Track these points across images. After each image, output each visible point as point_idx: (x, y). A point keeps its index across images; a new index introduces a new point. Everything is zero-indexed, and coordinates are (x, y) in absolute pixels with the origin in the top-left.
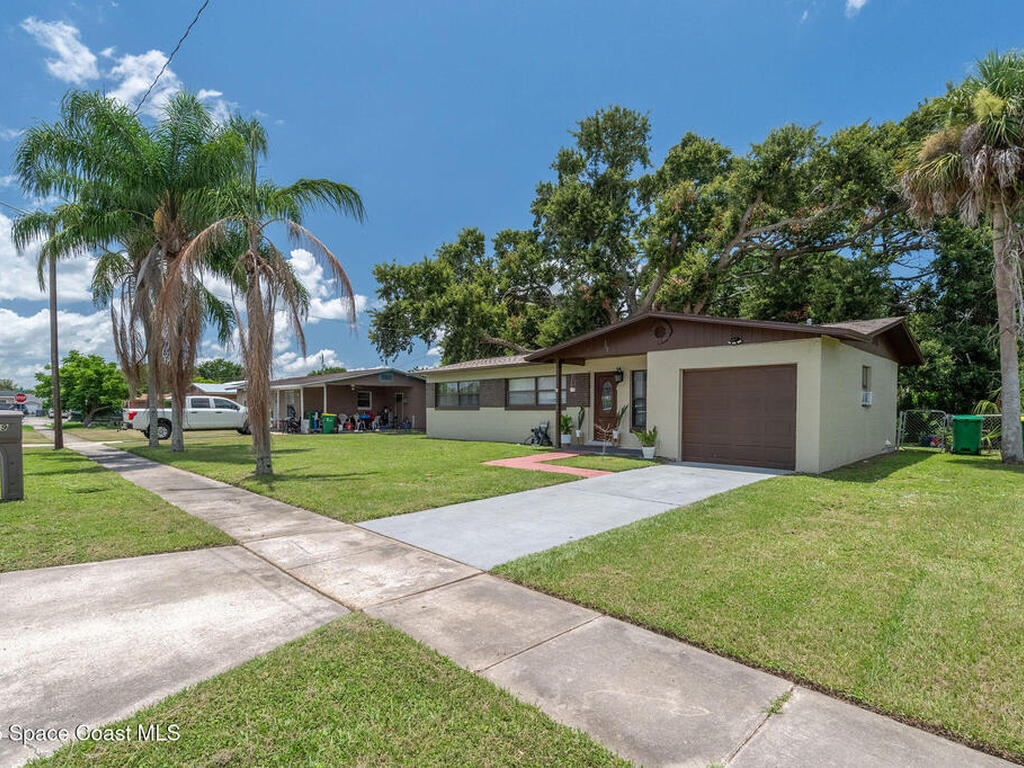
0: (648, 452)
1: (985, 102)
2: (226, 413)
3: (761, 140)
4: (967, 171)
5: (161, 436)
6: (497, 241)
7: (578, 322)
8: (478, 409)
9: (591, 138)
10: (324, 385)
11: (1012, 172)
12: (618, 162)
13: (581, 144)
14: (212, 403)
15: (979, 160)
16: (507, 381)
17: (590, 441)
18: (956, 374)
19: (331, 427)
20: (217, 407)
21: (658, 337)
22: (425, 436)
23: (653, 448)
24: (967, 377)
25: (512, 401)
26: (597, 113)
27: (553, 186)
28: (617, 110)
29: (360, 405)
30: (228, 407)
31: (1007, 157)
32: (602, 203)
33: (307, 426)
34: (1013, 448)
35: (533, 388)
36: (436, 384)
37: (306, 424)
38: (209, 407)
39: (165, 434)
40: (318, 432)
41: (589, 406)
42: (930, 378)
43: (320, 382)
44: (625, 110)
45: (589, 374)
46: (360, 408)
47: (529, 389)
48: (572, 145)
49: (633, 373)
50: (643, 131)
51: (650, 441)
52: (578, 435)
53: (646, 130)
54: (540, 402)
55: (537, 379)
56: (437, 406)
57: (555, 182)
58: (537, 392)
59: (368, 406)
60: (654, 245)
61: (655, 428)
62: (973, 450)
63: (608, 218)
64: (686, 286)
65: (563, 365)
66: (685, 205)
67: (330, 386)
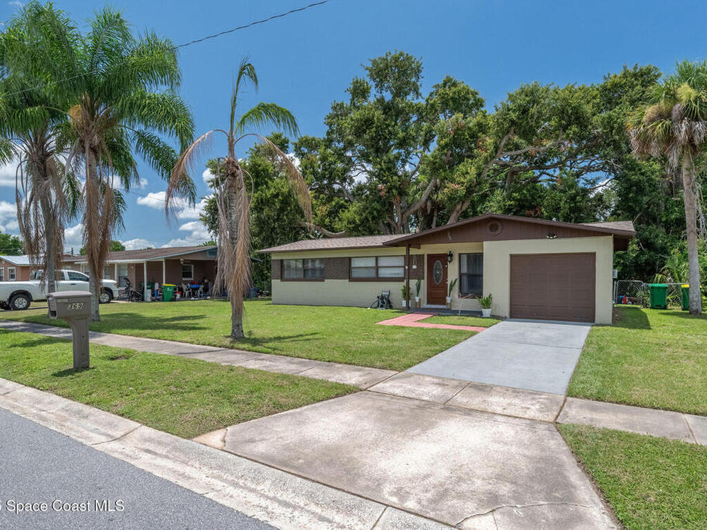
0: (487, 312)
1: (686, 92)
2: (79, 284)
3: (515, 90)
4: (676, 133)
5: (21, 306)
6: (296, 144)
7: (375, 212)
8: (323, 281)
9: (380, 73)
10: (163, 260)
11: (702, 136)
12: (399, 92)
13: (371, 76)
14: (66, 276)
15: (684, 128)
16: (350, 259)
17: (425, 305)
18: (637, 256)
19: (171, 296)
20: (71, 279)
21: (491, 231)
22: (271, 302)
23: (490, 310)
24: (644, 258)
25: (355, 274)
26: (387, 55)
27: (345, 106)
28: (401, 54)
29: (184, 277)
30: (81, 280)
31: (699, 126)
32: (393, 123)
33: (150, 295)
34: (697, 305)
35: (374, 265)
36: (282, 261)
37: (148, 293)
38: (64, 279)
39: (25, 304)
40: (159, 300)
41: (423, 279)
42: (623, 259)
43: (161, 258)
44: (407, 54)
45: (424, 255)
46: (183, 279)
47: (371, 265)
48: (365, 76)
49: (460, 255)
50: (417, 71)
51: (487, 304)
52: (417, 301)
53: (420, 71)
54: (380, 276)
55: (377, 258)
56: (282, 278)
57: (347, 103)
58: (377, 268)
59: (191, 277)
60: (435, 159)
61: (490, 295)
62: (663, 306)
63: (398, 135)
64: (462, 190)
65: (411, 249)
66: (456, 131)
67: (167, 261)
